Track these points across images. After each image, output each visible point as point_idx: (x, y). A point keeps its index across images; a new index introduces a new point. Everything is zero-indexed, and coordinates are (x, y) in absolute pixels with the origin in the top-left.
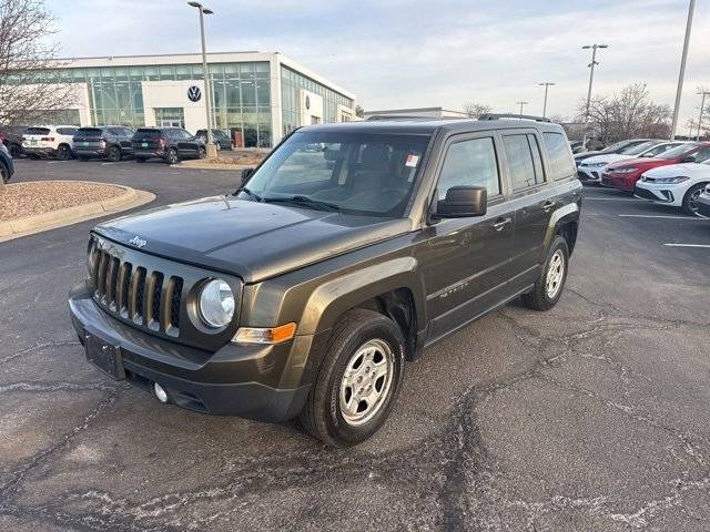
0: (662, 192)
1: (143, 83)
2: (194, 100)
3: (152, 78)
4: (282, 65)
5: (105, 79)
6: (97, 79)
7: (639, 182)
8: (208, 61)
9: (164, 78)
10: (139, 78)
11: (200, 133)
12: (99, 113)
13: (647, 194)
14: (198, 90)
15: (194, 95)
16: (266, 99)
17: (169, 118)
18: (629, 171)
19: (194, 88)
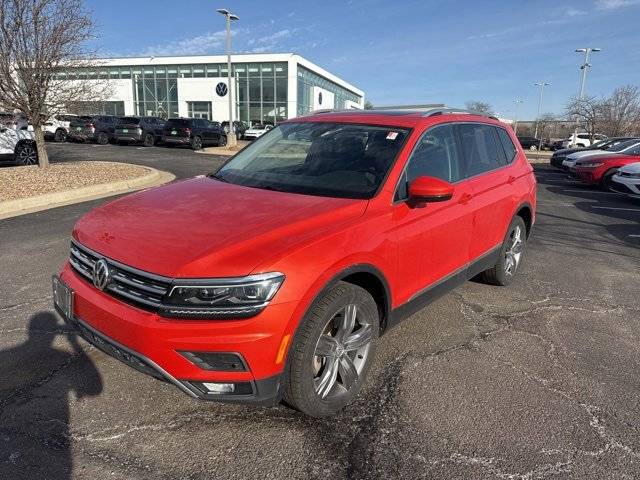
0: (637, 186)
1: (179, 80)
2: (222, 95)
3: (187, 76)
4: (298, 65)
5: (147, 75)
6: (140, 75)
7: (615, 176)
8: (233, 61)
9: (197, 75)
10: (176, 75)
12: (141, 105)
13: (622, 187)
14: (225, 86)
15: (221, 90)
16: (283, 95)
17: (200, 110)
18: (596, 166)
19: (221, 84)
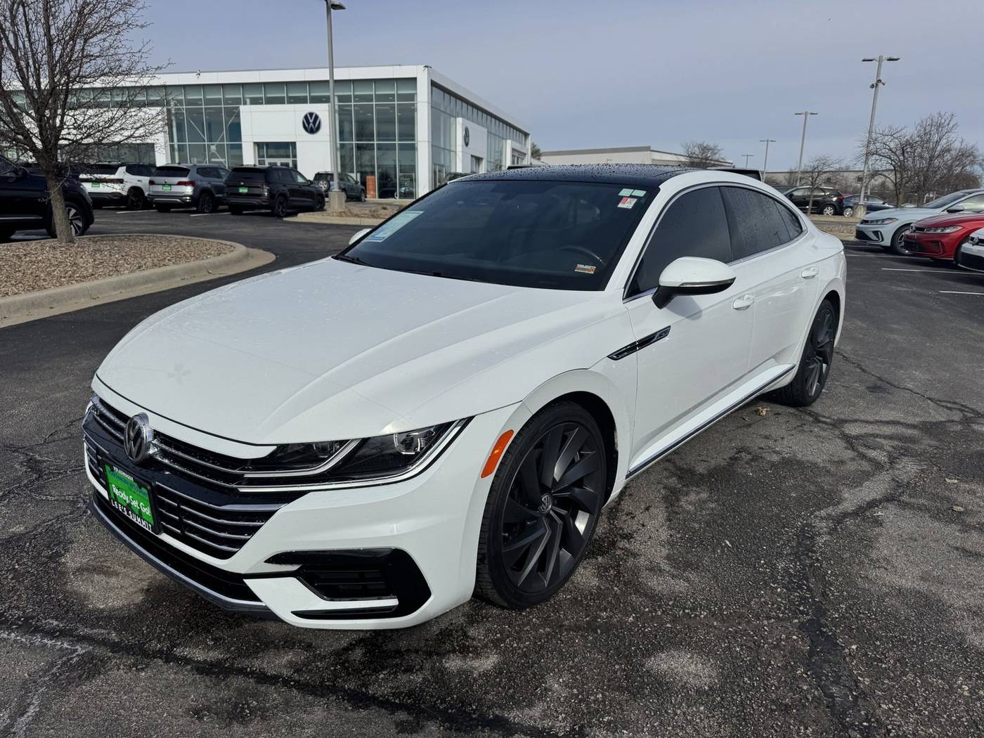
2: (312, 131)
3: (255, 101)
4: (433, 83)
5: (189, 102)
6: (179, 103)
8: (336, 77)
9: (271, 101)
10: (238, 101)
11: (319, 176)
12: (181, 148)
14: (317, 117)
15: (311, 125)
16: (409, 131)
17: (278, 156)
18: (948, 231)
19: (311, 114)
